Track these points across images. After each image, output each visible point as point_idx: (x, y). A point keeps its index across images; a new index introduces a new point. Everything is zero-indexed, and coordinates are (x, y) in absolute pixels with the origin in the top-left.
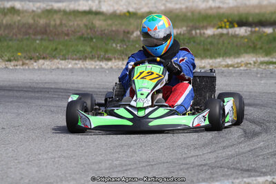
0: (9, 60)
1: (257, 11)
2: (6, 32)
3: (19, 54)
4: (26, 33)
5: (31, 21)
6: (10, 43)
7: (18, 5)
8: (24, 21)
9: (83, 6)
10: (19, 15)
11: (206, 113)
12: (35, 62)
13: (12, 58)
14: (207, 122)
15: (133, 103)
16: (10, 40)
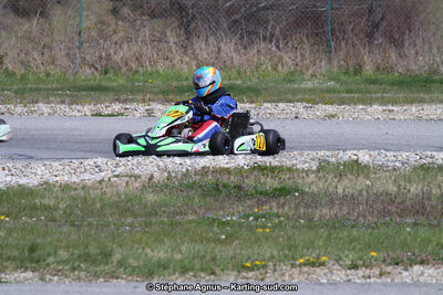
0: (354, 267)
2: (345, 210)
3: (374, 254)
4: (385, 213)
5: (392, 189)
6: (355, 232)
7: (364, 157)
8: (379, 187)
10: (367, 177)
12: (406, 270)
13: (360, 262)
16: (354, 226)
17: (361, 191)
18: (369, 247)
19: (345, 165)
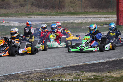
1: (109, 22)
9: (71, 21)
11: (98, 47)
14: (98, 50)
15: (80, 46)
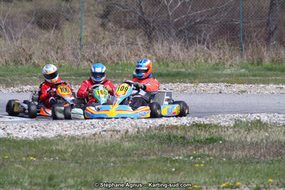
17: (262, 140)
18: (268, 176)
19: (251, 123)
